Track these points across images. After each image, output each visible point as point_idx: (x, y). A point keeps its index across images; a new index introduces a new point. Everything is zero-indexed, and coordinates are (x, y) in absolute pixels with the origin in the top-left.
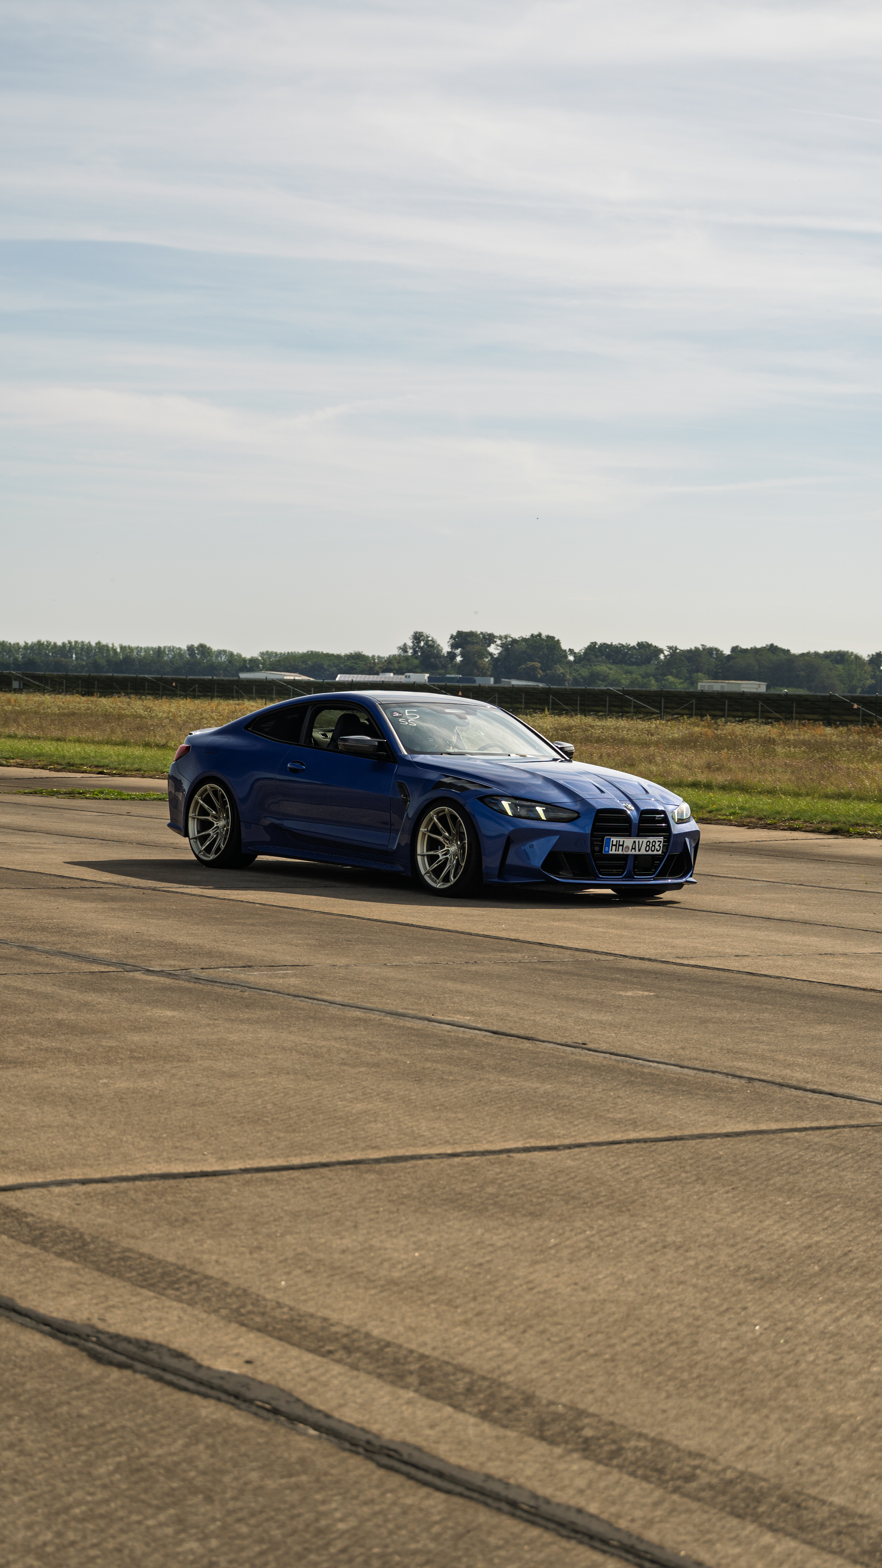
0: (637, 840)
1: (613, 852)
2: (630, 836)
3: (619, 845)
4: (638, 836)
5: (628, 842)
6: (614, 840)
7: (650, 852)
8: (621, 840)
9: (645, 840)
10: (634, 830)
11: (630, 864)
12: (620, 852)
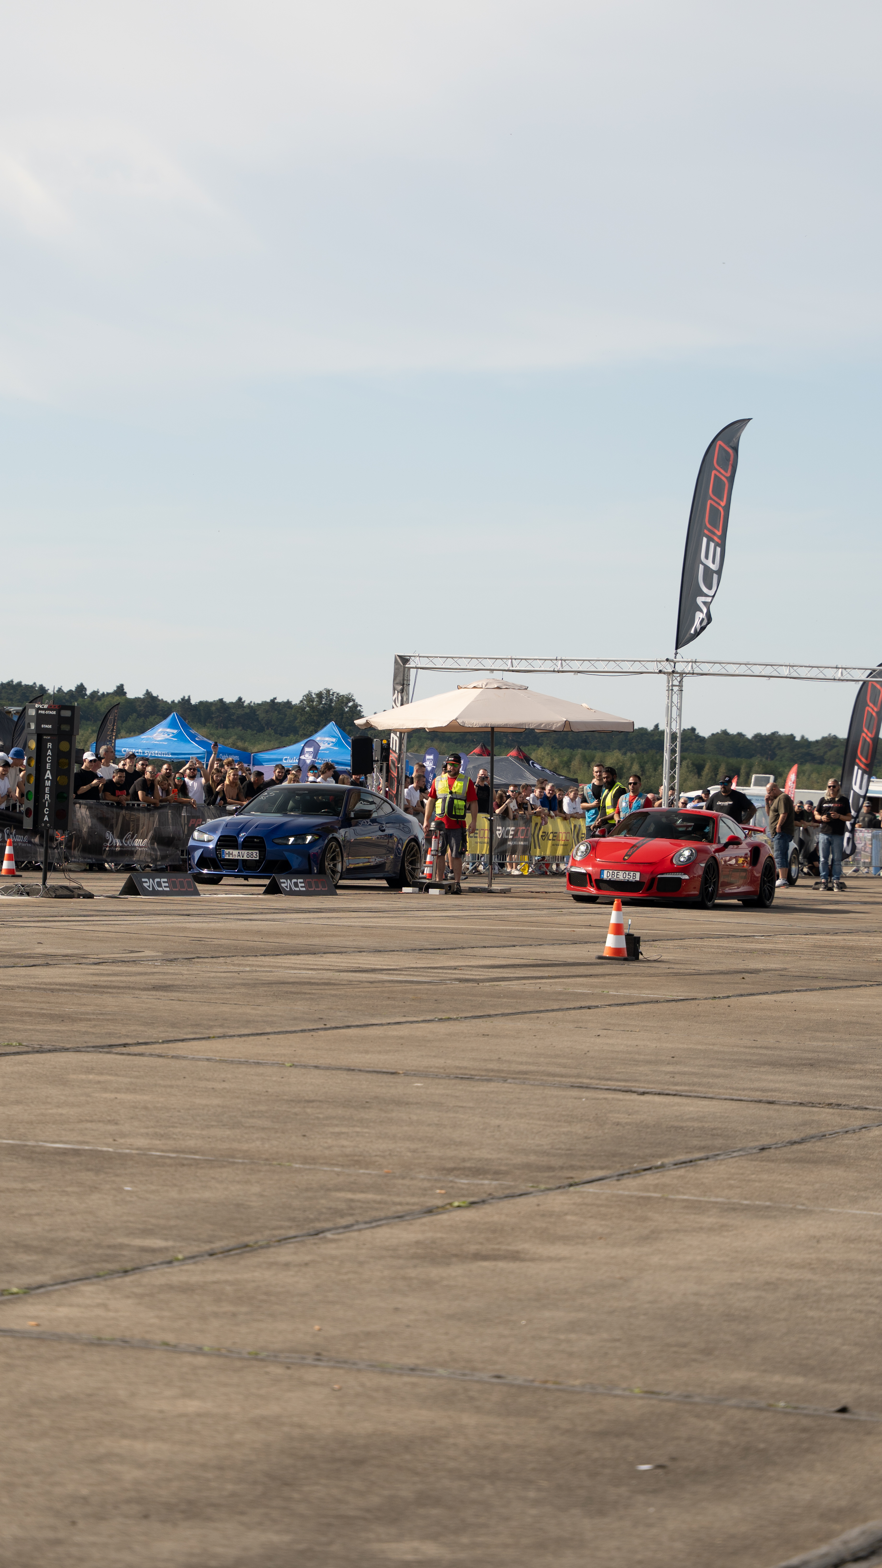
0: (240, 852)
1: (227, 857)
2: (237, 849)
3: (229, 854)
4: (242, 849)
5: (235, 852)
6: (227, 851)
7: (250, 858)
8: (231, 851)
9: (246, 852)
10: (240, 846)
11: (240, 865)
12: (231, 858)
